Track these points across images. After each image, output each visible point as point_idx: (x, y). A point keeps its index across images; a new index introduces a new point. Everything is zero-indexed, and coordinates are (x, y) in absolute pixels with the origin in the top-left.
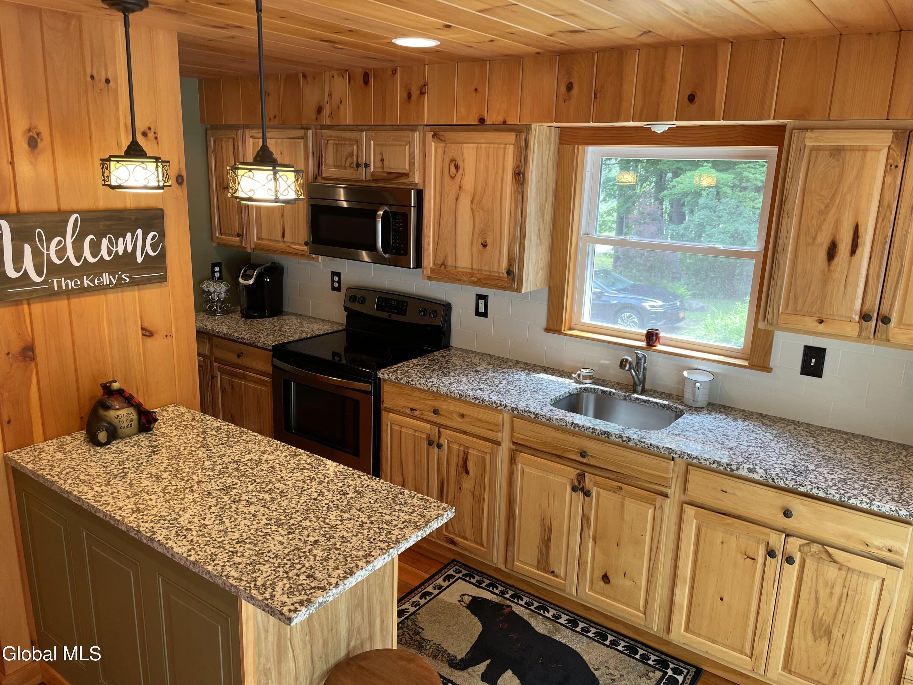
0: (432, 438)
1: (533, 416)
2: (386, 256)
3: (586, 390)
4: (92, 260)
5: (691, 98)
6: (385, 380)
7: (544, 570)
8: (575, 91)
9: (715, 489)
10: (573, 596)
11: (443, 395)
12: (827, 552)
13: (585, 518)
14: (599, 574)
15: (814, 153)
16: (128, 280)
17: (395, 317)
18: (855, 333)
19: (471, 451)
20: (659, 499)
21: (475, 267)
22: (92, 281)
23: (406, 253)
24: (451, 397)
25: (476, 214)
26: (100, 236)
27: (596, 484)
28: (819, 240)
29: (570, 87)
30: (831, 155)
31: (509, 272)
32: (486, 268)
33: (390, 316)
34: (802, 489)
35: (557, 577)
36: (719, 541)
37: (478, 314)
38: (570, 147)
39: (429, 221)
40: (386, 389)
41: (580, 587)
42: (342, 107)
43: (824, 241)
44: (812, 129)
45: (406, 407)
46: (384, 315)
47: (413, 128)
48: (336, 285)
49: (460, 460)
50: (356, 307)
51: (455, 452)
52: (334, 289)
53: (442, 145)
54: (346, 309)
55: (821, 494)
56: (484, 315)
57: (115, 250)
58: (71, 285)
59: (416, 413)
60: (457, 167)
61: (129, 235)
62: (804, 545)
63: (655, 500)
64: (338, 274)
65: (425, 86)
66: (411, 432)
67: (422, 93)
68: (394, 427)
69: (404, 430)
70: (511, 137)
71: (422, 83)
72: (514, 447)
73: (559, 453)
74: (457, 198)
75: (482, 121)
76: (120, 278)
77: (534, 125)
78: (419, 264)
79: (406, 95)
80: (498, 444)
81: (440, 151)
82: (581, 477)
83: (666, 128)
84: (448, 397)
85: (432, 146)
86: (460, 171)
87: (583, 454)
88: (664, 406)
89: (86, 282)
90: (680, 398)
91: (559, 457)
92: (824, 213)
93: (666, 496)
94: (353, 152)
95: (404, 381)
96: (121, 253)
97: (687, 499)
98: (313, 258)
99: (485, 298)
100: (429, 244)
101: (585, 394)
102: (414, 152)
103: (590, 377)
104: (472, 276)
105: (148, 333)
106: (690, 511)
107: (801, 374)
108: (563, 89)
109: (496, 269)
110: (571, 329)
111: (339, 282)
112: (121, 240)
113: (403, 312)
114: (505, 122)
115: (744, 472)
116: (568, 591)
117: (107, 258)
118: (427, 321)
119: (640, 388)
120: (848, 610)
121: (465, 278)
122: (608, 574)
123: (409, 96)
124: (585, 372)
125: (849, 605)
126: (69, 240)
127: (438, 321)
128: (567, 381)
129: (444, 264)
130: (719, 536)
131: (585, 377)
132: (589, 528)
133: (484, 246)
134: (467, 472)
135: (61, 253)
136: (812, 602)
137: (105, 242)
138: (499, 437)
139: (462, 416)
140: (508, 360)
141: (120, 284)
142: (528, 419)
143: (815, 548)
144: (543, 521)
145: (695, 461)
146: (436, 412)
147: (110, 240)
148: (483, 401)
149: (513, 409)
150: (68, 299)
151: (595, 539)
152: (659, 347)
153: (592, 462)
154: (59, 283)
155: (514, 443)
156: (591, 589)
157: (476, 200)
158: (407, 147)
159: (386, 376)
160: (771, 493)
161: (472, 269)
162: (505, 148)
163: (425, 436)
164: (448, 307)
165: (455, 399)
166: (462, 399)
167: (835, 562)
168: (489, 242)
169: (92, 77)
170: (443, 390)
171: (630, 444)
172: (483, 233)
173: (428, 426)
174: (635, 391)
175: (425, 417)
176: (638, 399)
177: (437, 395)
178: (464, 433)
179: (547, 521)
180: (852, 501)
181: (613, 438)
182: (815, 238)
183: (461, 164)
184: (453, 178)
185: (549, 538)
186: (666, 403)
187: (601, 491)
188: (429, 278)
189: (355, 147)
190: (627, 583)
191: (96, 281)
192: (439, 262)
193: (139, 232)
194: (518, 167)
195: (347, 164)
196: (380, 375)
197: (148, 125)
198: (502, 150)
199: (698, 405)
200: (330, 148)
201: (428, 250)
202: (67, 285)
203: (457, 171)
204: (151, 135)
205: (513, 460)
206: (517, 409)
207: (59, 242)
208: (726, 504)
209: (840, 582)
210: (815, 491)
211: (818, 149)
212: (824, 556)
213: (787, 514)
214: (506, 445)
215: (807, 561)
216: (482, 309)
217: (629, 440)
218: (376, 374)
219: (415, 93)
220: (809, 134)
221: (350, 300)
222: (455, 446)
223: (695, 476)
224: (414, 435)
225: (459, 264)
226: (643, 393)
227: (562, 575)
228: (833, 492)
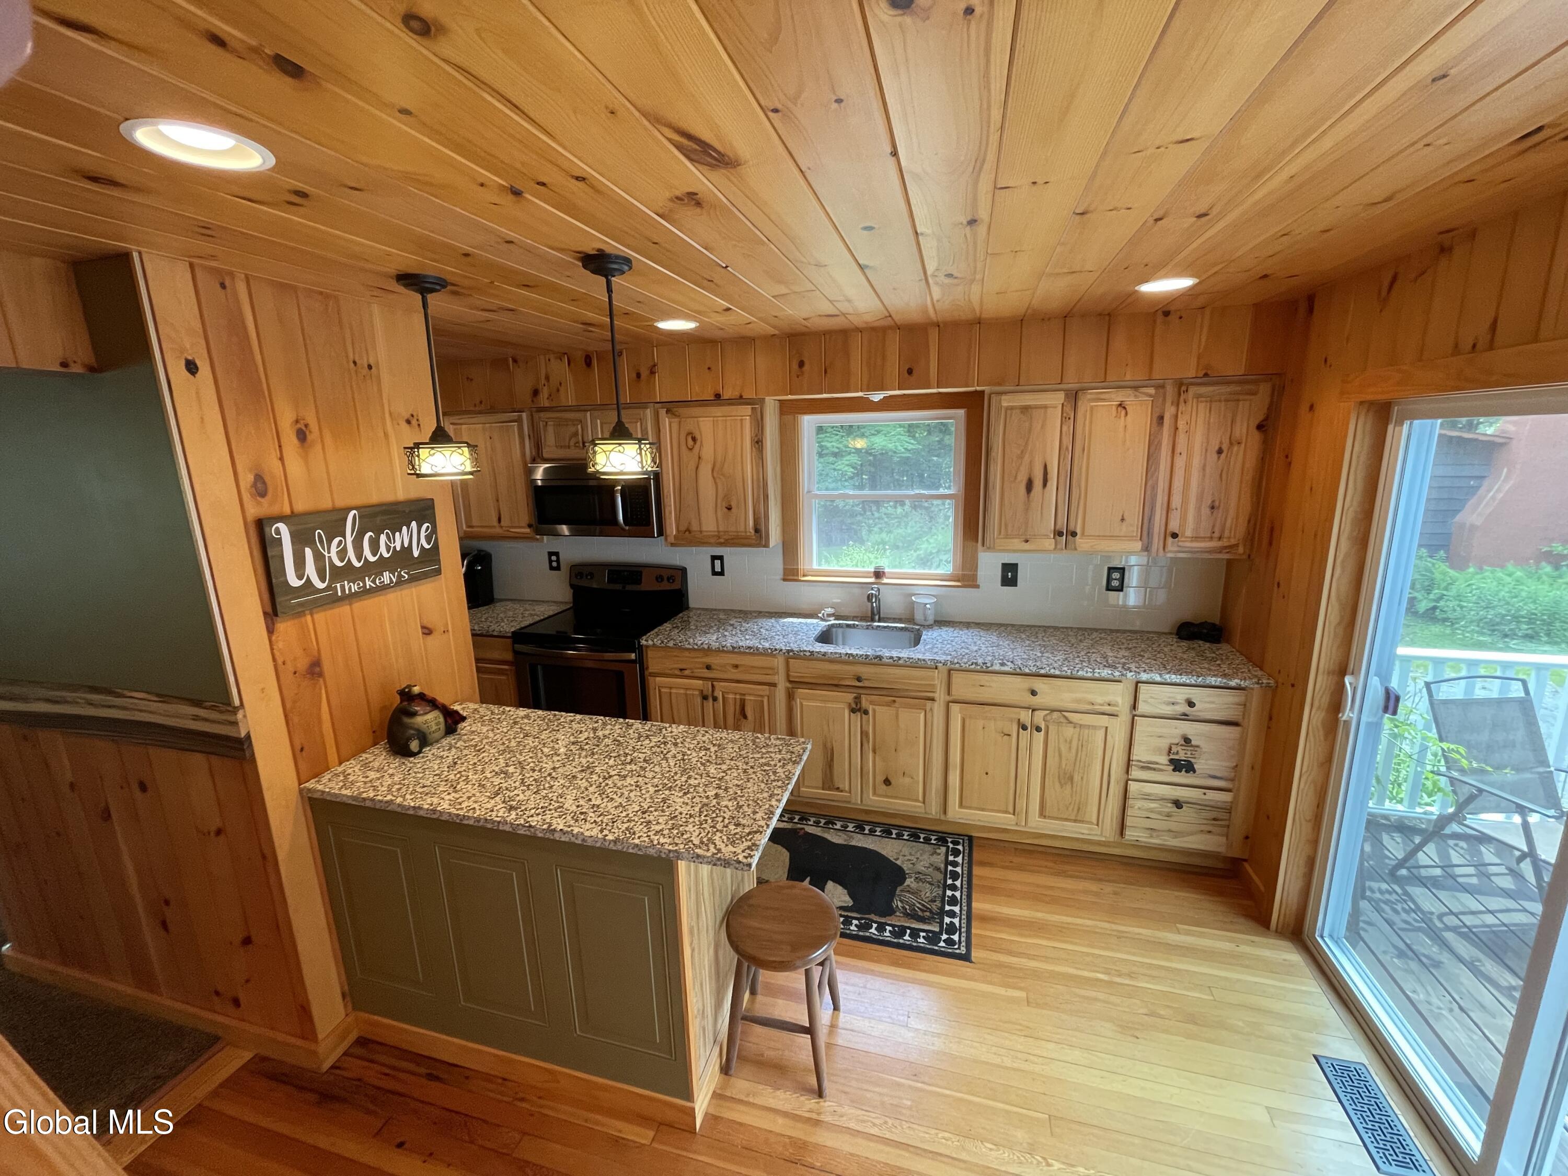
0: (705, 693)
1: (808, 654)
2: (627, 528)
3: (833, 625)
4: (372, 559)
5: (910, 372)
6: (647, 647)
7: (829, 789)
8: (806, 367)
9: (974, 685)
10: (857, 804)
11: (715, 651)
12: (1065, 716)
13: (864, 734)
14: (880, 779)
15: (1009, 412)
16: (407, 576)
17: (629, 588)
18: (1053, 546)
19: (747, 697)
20: (929, 704)
21: (721, 529)
22: (374, 582)
23: (649, 523)
24: (723, 651)
25: (718, 481)
26: (378, 533)
27: (872, 703)
28: (1019, 478)
29: (801, 364)
30: (1022, 412)
31: (757, 530)
32: (733, 529)
33: (624, 587)
34: (1042, 672)
35: (842, 791)
36: (981, 728)
37: (715, 573)
38: (790, 417)
39: (669, 491)
40: (651, 654)
41: (865, 796)
42: (562, 389)
43: (1022, 478)
44: (1005, 393)
45: (675, 669)
46: (618, 587)
47: (643, 406)
48: (554, 564)
49: (738, 707)
50: (584, 583)
51: (731, 702)
52: (552, 568)
53: (677, 420)
54: (572, 586)
55: (1057, 672)
56: (721, 573)
57: (392, 545)
58: (355, 588)
59: (687, 672)
60: (694, 439)
61: (405, 528)
62: (1046, 715)
63: (925, 705)
64: (557, 554)
65: (655, 366)
66: (682, 691)
67: (652, 373)
68: (663, 690)
69: (674, 691)
70: (747, 410)
71: (652, 364)
72: (788, 685)
73: (835, 682)
74: (697, 468)
75: (718, 396)
76: (400, 576)
77: (767, 398)
78: (661, 533)
79: (634, 375)
80: (774, 685)
81: (675, 426)
82: (857, 699)
83: (881, 397)
84: (721, 651)
85: (666, 421)
86: (698, 443)
87: (859, 679)
88: (902, 629)
89: (368, 583)
90: (911, 620)
91: (836, 685)
92: (1021, 457)
93: (933, 699)
94: (577, 431)
95: (671, 644)
96: (398, 549)
97: (950, 698)
98: (537, 539)
99: (721, 558)
100: (670, 513)
101: (834, 630)
102: (646, 428)
103: (833, 615)
104: (719, 538)
105: (427, 631)
106: (955, 708)
107: (1002, 585)
108: (795, 366)
109: (742, 529)
110: (804, 576)
111: (558, 561)
112: (397, 534)
113: (639, 582)
114: (741, 397)
115: (997, 667)
116: (853, 801)
117: (386, 555)
118: (665, 586)
119: (877, 617)
120: (1083, 757)
121: (712, 541)
122: (889, 778)
123: (638, 375)
124: (830, 610)
125: (1084, 753)
126: (349, 539)
127: (676, 586)
128: (815, 621)
129: (688, 530)
130: (981, 723)
131: (829, 615)
132: (868, 742)
133: (729, 508)
134: (745, 717)
135: (342, 554)
136: (1057, 759)
137: (383, 538)
138: (774, 679)
139: (736, 666)
140: (751, 612)
141: (400, 582)
142: (804, 658)
143: (1056, 715)
144: (825, 746)
145: (957, 666)
146: (708, 667)
147: (388, 535)
148: (757, 649)
149: (788, 651)
150: (350, 604)
151: (874, 751)
152: (885, 581)
153: (866, 684)
154: (343, 587)
155: (791, 682)
156: (875, 794)
157: (716, 469)
158: (639, 424)
159: (650, 643)
160: (1018, 679)
161: (718, 532)
162: (742, 420)
163: (697, 693)
164: (684, 571)
165: (728, 652)
166: (735, 650)
167: (1071, 723)
168: (733, 504)
169: (355, 363)
170: (715, 645)
171: (900, 662)
172: (727, 497)
173: (701, 682)
174: (873, 620)
175: (696, 675)
176: (879, 626)
177: (709, 651)
178: (738, 682)
179: (829, 745)
180: (1080, 673)
181: (885, 660)
182: (1016, 478)
183: (698, 436)
184: (691, 449)
185: (832, 759)
186: (903, 625)
187: (876, 707)
188: (672, 545)
189: (579, 427)
190: (907, 780)
191: (377, 582)
192: (682, 528)
193: (414, 524)
194: (756, 436)
195: (572, 443)
196: (643, 642)
197: (410, 412)
198: (739, 422)
199: (928, 623)
200: (550, 429)
201: (670, 518)
202: (350, 589)
203: (695, 443)
204: (414, 422)
205: (790, 696)
206: (792, 651)
207: (340, 543)
208: (985, 695)
209: (1076, 736)
210: (1052, 671)
211: (1012, 408)
212: (1062, 720)
213: (1034, 693)
214: (782, 685)
215: (1050, 727)
216: (718, 569)
217: (899, 658)
218: (639, 642)
219: (645, 373)
220: (1003, 397)
221: (576, 576)
222: (731, 696)
223: (957, 678)
224: (686, 695)
225: (704, 529)
226: (879, 621)
227: (847, 788)
228: (1066, 669)
